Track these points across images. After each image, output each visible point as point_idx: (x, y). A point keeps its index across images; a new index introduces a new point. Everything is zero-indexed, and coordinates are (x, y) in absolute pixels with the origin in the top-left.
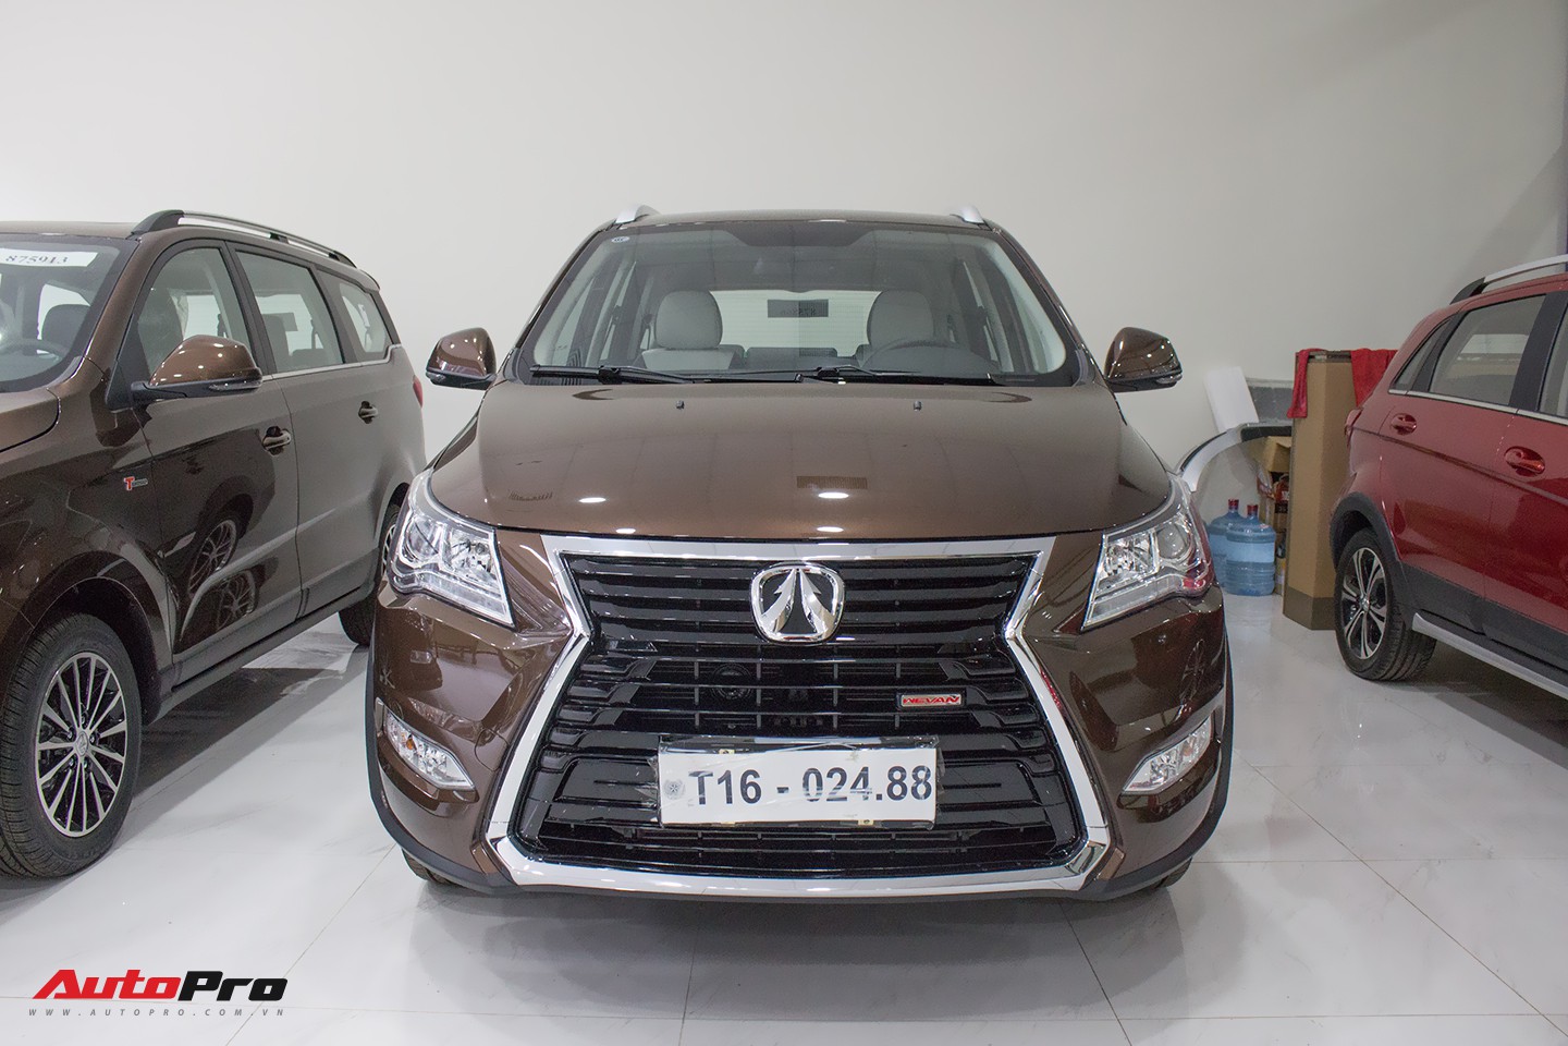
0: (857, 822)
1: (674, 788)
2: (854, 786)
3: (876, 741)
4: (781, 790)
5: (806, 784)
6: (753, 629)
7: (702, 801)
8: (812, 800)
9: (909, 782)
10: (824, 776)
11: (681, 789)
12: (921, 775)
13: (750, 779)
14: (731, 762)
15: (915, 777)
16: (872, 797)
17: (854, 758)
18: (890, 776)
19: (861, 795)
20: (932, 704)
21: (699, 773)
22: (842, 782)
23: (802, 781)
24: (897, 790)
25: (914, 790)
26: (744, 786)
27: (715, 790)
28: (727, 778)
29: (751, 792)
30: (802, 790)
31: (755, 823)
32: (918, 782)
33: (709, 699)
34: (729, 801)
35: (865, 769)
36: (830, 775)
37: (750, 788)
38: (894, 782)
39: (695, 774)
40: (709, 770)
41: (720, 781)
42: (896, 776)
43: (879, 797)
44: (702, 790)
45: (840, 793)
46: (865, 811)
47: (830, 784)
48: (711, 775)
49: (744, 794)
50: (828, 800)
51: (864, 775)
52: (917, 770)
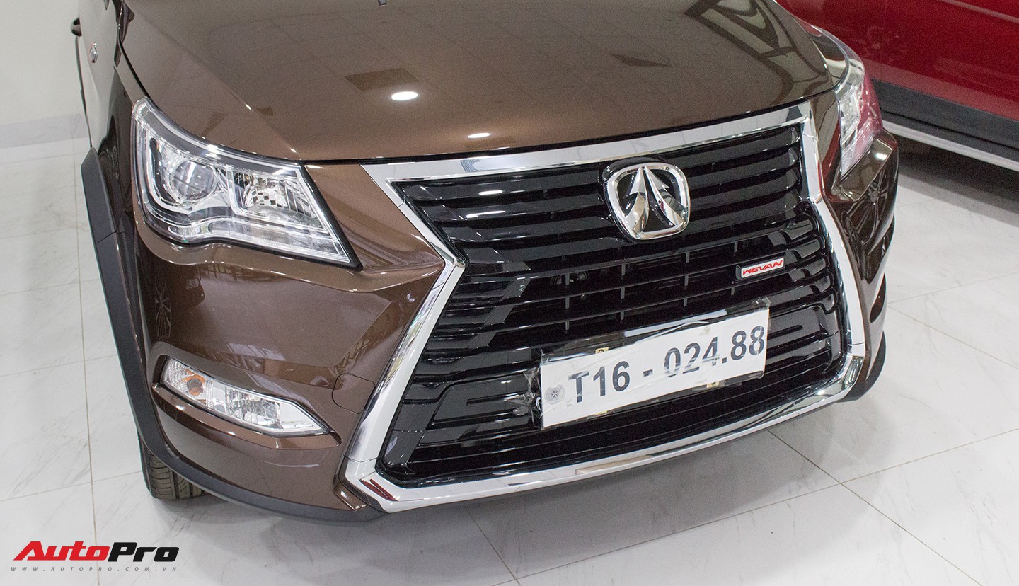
0: (706, 385)
1: (555, 394)
2: (705, 356)
3: (723, 313)
4: (646, 373)
5: (667, 364)
6: (615, 229)
7: (579, 399)
8: (670, 376)
9: (748, 342)
10: (682, 352)
11: (561, 394)
12: (757, 334)
13: (621, 369)
14: (606, 358)
15: (752, 337)
16: (719, 362)
17: (707, 331)
18: (734, 341)
19: (711, 361)
20: (764, 271)
21: (577, 374)
22: (696, 355)
23: (664, 361)
24: (739, 351)
25: (751, 347)
26: (616, 377)
27: (591, 386)
28: (601, 374)
29: (621, 381)
30: (663, 369)
31: (623, 407)
32: (755, 340)
33: (578, 307)
34: (603, 393)
35: (715, 339)
36: (687, 351)
37: (621, 378)
38: (737, 345)
39: (573, 377)
40: (586, 371)
41: (595, 378)
42: (738, 341)
43: (724, 360)
44: (579, 389)
45: (694, 365)
46: (711, 375)
47: (685, 358)
48: (588, 374)
49: (615, 384)
50: (684, 373)
51: (713, 345)
52: (753, 331)
